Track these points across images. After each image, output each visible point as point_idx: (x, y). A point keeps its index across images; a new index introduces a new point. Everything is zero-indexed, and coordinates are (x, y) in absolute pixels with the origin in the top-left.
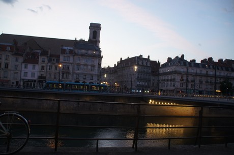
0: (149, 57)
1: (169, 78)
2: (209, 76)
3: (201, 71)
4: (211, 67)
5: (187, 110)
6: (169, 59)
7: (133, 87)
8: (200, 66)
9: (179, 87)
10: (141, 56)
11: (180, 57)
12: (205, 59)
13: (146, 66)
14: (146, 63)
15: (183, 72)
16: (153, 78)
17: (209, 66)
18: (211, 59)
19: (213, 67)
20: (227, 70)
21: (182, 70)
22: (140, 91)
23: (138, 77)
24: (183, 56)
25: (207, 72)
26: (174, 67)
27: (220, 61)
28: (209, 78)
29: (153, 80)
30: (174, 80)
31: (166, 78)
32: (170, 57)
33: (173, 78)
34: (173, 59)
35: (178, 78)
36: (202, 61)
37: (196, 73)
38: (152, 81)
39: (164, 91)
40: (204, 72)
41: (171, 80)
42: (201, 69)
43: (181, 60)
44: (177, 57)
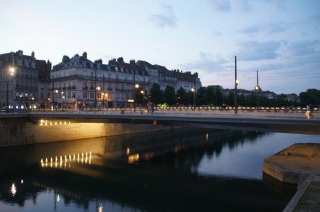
0: (33, 54)
1: (67, 86)
2: (119, 82)
3: (110, 75)
4: (122, 69)
5: (96, 129)
6: (66, 59)
7: (11, 101)
8: (109, 68)
9: (82, 97)
10: (20, 52)
11: (81, 55)
12: (115, 60)
13: (31, 68)
14: (30, 64)
15: (87, 77)
16: (41, 86)
17: (119, 69)
18: (121, 59)
19: (124, 70)
20: (140, 74)
21: (85, 74)
22: (22, 107)
23: (17, 86)
24: (85, 54)
25: (117, 76)
26: (74, 69)
27: (132, 62)
28: (120, 85)
29: (42, 89)
30: (74, 88)
31: (62, 86)
32: (66, 55)
33: (72, 85)
34: (70, 58)
35: (79, 85)
36: (110, 62)
37: (104, 78)
38: (39, 91)
39: (60, 105)
40: (113, 76)
41: (69, 88)
42: (110, 73)
43: (82, 60)
44: (77, 55)
